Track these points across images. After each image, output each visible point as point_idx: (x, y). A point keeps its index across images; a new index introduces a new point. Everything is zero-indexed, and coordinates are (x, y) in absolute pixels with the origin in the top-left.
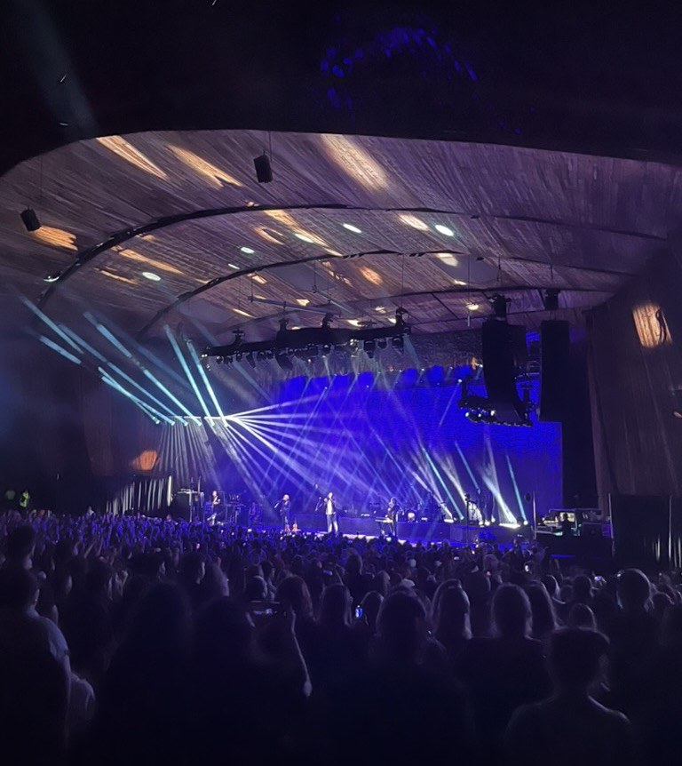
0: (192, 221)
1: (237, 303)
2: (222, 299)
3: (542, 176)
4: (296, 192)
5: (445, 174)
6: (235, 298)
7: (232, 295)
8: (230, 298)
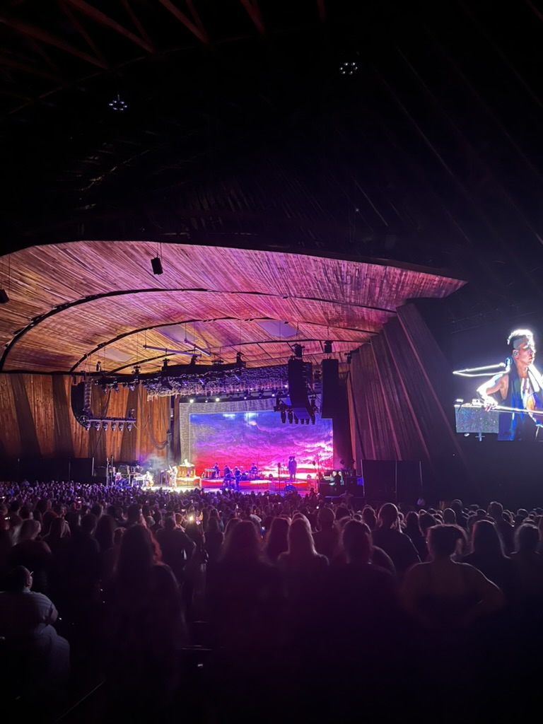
0: (108, 298)
1: (135, 349)
2: (126, 347)
3: (326, 274)
4: (176, 281)
5: (269, 272)
6: (134, 346)
7: (132, 344)
8: (131, 347)
